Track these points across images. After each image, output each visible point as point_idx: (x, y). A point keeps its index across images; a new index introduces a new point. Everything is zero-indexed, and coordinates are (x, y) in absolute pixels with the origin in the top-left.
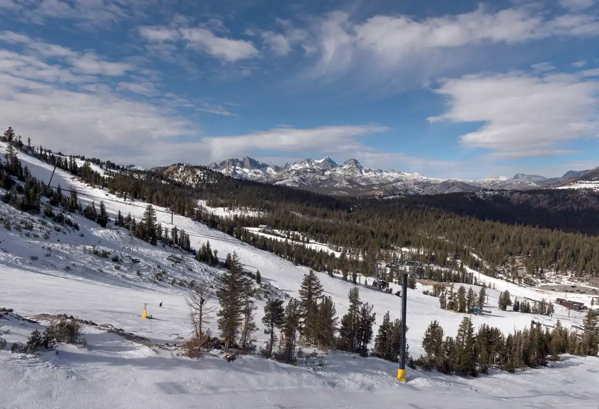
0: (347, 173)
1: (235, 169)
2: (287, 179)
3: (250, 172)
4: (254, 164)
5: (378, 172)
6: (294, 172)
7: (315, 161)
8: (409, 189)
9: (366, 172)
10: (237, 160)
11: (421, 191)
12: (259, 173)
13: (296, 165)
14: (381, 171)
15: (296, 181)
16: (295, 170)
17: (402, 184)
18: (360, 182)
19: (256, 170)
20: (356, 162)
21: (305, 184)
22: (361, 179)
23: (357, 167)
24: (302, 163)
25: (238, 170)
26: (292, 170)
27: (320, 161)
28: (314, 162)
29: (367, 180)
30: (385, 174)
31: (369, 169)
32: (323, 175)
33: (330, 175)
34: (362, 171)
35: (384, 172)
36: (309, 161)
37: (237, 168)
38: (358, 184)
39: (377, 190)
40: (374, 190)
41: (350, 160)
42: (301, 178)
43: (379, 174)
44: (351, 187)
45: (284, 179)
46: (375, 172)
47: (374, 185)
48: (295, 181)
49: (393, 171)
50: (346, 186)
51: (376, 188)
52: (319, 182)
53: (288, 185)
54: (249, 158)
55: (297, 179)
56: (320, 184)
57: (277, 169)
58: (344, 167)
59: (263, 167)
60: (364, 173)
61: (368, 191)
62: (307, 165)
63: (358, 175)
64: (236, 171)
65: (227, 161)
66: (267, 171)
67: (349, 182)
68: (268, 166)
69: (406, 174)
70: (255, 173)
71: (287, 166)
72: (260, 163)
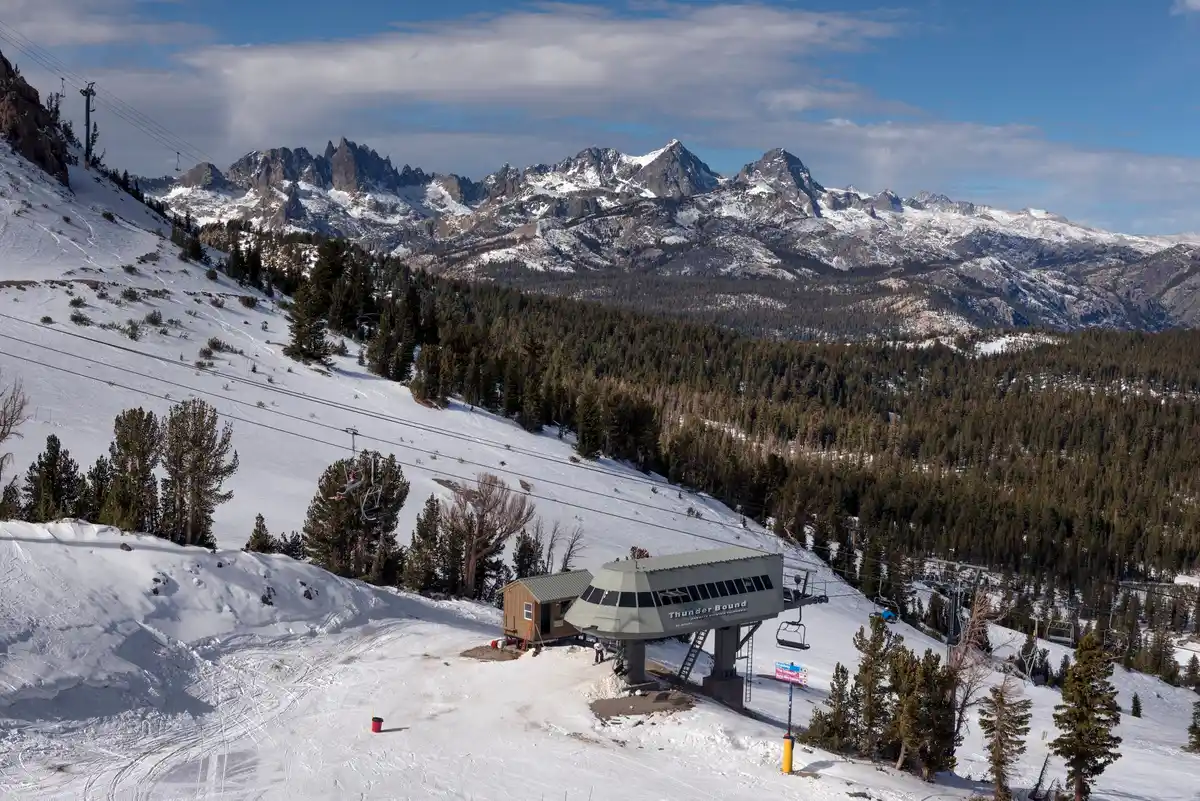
0: (765, 217)
1: (294, 194)
2: (524, 239)
3: (356, 204)
4: (368, 169)
5: (885, 209)
6: (544, 209)
7: (625, 158)
8: (1025, 286)
9: (836, 205)
10: (302, 153)
11: (1070, 292)
12: (393, 211)
13: (549, 178)
14: (895, 203)
15: (564, 248)
16: (545, 199)
17: (994, 266)
18: (821, 253)
19: (381, 199)
20: (793, 164)
21: (598, 260)
22: (825, 243)
23: (800, 184)
24: (568, 167)
25: (308, 195)
26: (537, 199)
27: (645, 161)
28: (620, 164)
29: (848, 244)
30: (913, 216)
31: (848, 195)
32: (671, 222)
33: (700, 223)
34: (820, 202)
35: (907, 209)
36: (598, 159)
37: (303, 185)
38: (814, 263)
39: (902, 292)
40: (888, 291)
41: (768, 157)
42: (580, 236)
43: (885, 215)
44: (789, 276)
45: (512, 242)
46: (871, 207)
47: (879, 270)
48: (556, 251)
49: (943, 201)
50: (769, 271)
51: (893, 283)
52: (658, 252)
53: (530, 264)
54: (352, 146)
55: (564, 239)
56: (662, 261)
57: (469, 192)
58: (754, 191)
59: (411, 181)
60: (826, 212)
61: (866, 294)
62: (592, 177)
63: (809, 227)
64: (304, 202)
65: (260, 158)
66: (427, 203)
67: (778, 254)
68: (429, 179)
69: (994, 213)
70: (378, 207)
71: (509, 181)
72: (398, 165)
